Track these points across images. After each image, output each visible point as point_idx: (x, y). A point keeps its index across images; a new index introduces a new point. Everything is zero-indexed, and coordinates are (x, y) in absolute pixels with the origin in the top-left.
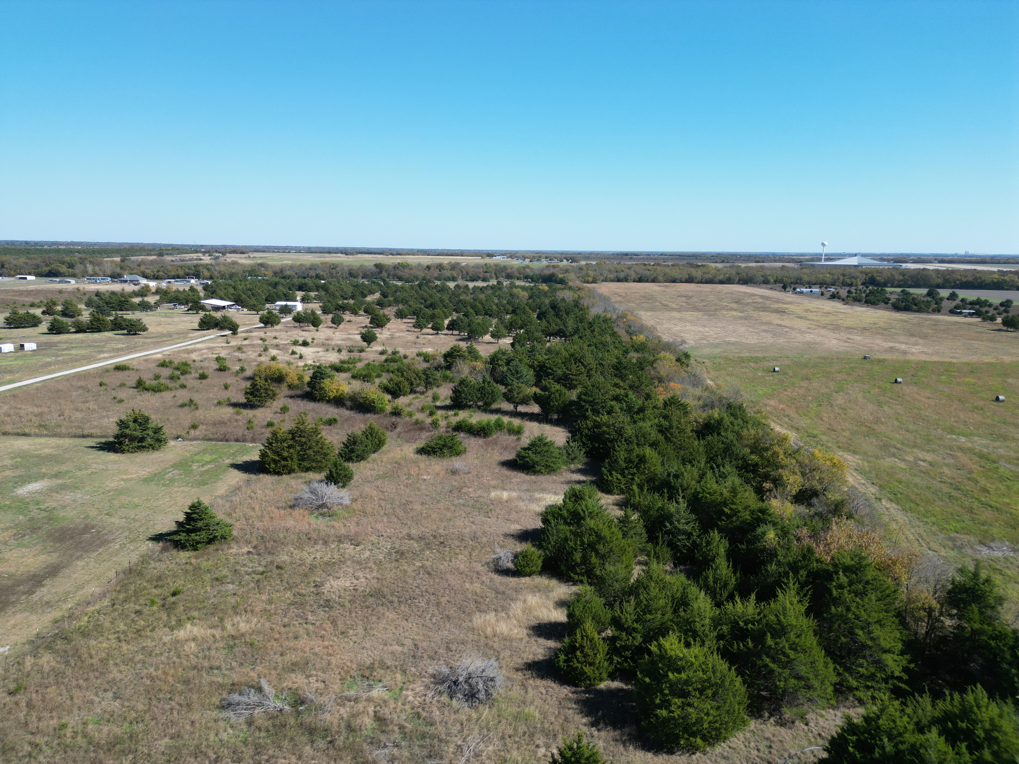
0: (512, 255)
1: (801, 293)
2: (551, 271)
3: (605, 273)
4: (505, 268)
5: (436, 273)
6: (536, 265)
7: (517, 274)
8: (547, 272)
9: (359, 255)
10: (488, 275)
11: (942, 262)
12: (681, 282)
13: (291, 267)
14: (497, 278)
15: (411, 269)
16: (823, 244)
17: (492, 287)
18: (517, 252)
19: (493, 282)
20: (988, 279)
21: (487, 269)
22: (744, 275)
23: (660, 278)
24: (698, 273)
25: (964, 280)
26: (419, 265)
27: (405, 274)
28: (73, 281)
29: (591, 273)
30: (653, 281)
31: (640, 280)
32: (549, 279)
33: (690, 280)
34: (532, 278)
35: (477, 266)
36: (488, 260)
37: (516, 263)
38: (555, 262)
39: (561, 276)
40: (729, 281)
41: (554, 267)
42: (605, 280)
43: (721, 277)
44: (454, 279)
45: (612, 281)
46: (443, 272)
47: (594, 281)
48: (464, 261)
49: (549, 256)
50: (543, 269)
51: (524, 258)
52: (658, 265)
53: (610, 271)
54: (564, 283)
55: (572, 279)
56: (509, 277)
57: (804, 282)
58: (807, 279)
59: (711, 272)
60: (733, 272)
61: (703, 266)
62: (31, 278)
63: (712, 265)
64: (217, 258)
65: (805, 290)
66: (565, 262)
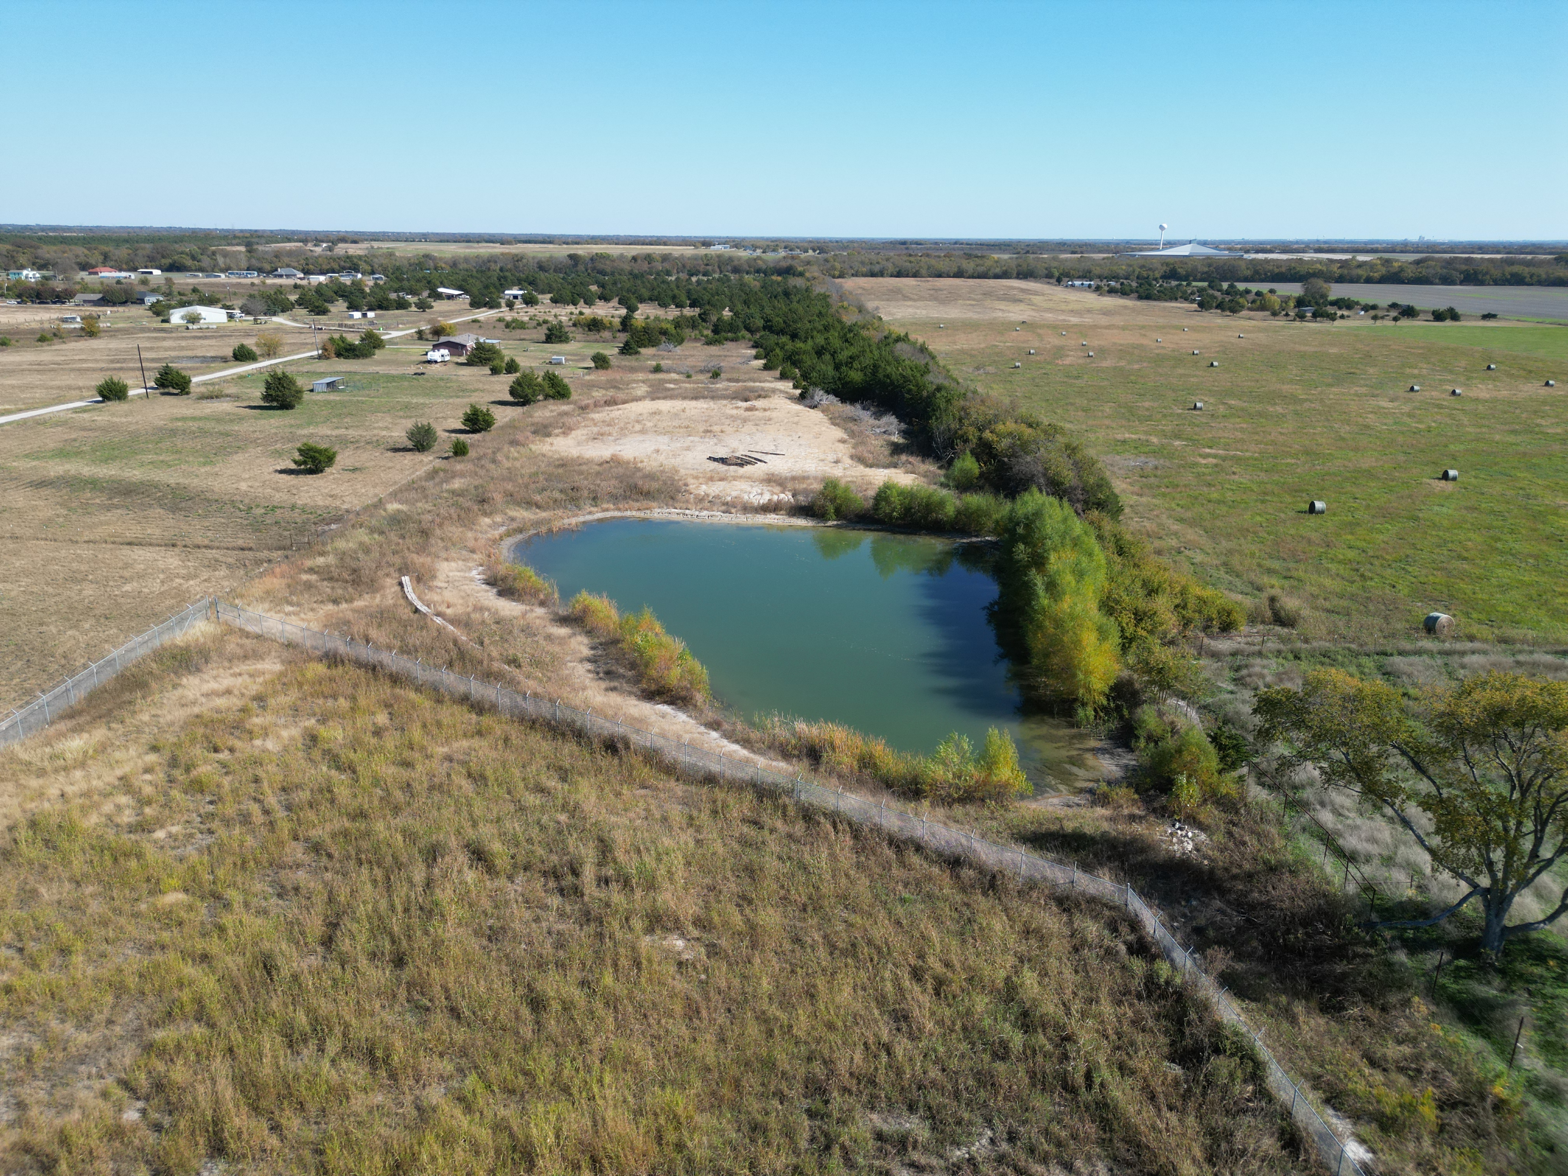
0: (737, 243)
1: (1071, 286)
2: (789, 262)
3: (857, 266)
4: (731, 259)
5: (645, 267)
6: (770, 256)
7: (746, 267)
8: (784, 264)
10: (710, 268)
13: (466, 259)
14: (721, 272)
16: (1162, 228)
17: (719, 281)
18: (744, 239)
19: (717, 275)
20: (1303, 270)
21: (707, 260)
22: (1024, 267)
23: (924, 272)
24: (969, 266)
25: (1276, 271)
26: (623, 256)
28: (223, 276)
29: (837, 265)
30: (915, 275)
31: (899, 275)
32: (788, 271)
33: (959, 274)
34: (765, 273)
35: (695, 258)
36: (703, 251)
37: (743, 254)
38: (797, 252)
39: (800, 269)
40: (1004, 275)
41: (793, 258)
42: (855, 275)
43: (998, 270)
44: (668, 273)
45: (864, 275)
46: (654, 265)
47: (841, 276)
48: (676, 251)
49: (788, 245)
50: (779, 261)
51: (754, 248)
52: (928, 255)
53: (863, 263)
54: (801, 274)
55: (814, 271)
56: (736, 270)
57: (1086, 275)
58: (1097, 271)
59: (988, 263)
60: (1013, 264)
61: (983, 257)
62: (157, 272)
63: (996, 256)
64: (330, 249)
65: (1077, 283)
66: (811, 252)
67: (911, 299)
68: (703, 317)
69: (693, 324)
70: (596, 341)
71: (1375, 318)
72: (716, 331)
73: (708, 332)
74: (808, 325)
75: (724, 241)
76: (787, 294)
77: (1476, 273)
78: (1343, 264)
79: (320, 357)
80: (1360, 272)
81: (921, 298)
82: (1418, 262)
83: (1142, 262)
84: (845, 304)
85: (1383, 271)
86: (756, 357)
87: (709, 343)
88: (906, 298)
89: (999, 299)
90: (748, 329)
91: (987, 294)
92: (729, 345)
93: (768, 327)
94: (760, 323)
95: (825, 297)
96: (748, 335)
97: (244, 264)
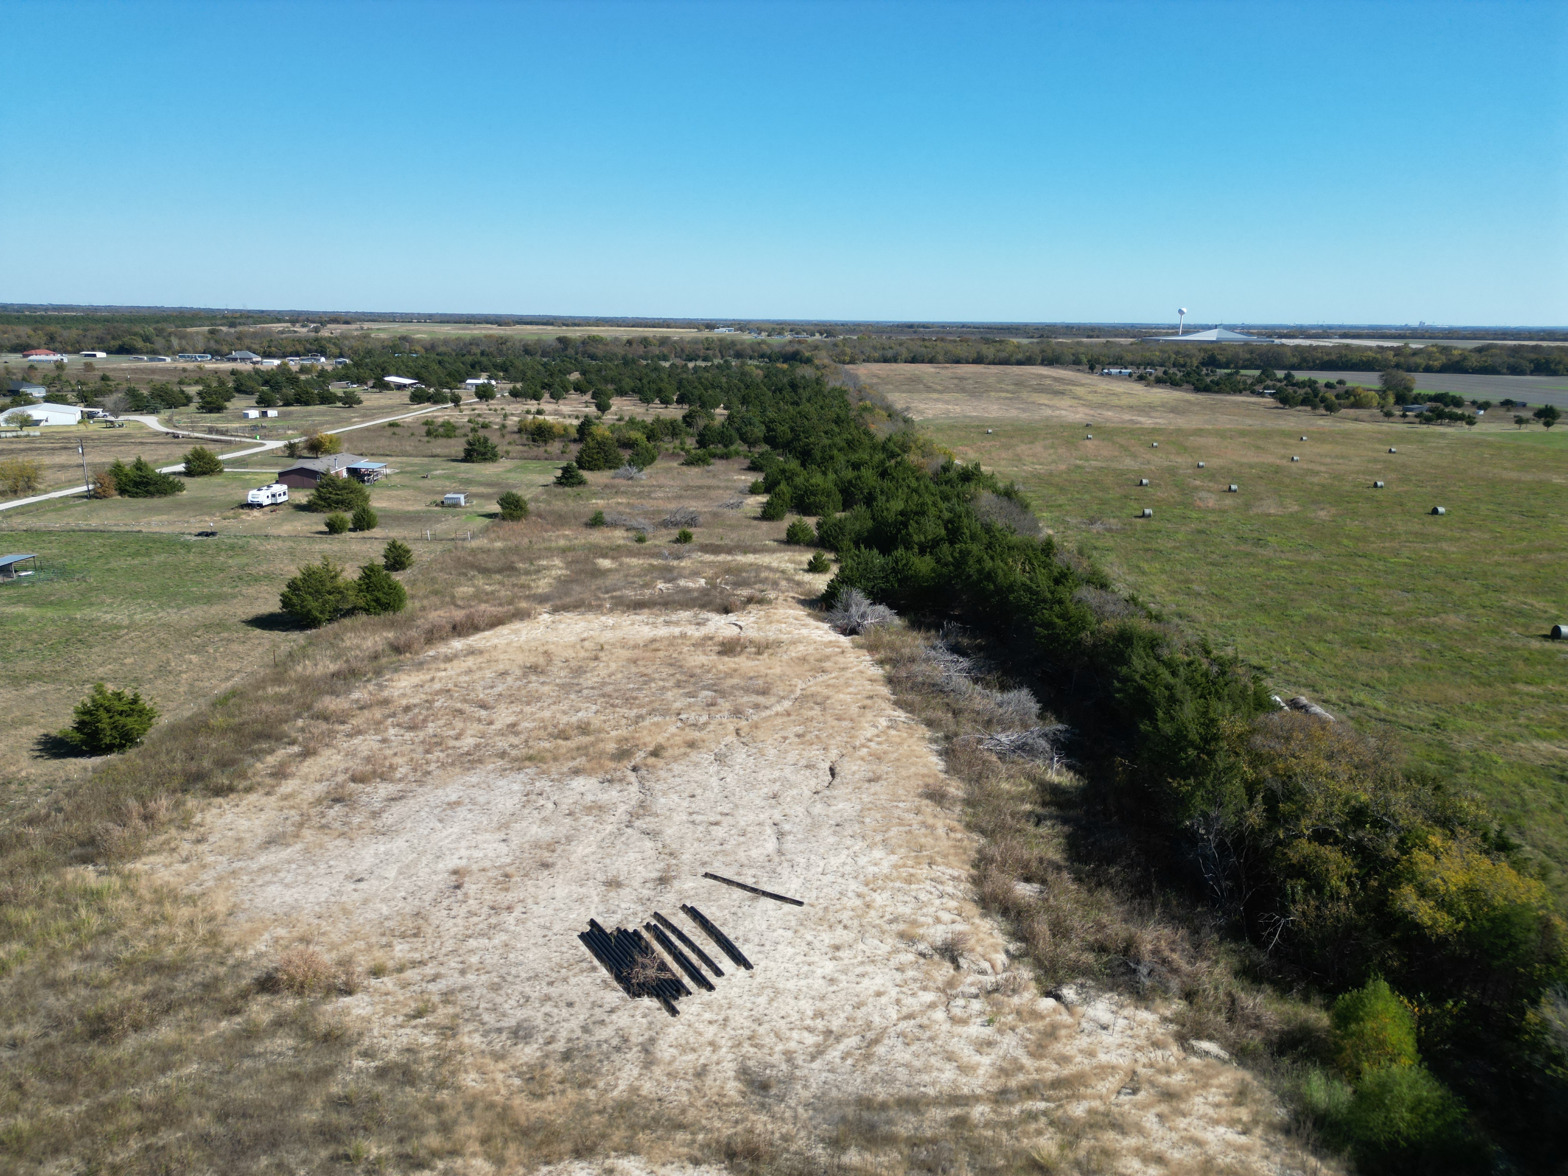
0: (742, 326)
1: (1109, 374)
2: (796, 347)
3: (868, 350)
4: (733, 343)
5: (641, 350)
6: (776, 340)
7: (749, 352)
8: (790, 349)
9: (518, 327)
10: (710, 352)
11: (1344, 336)
12: (968, 362)
13: (446, 342)
14: (722, 357)
15: (606, 344)
16: (1181, 312)
17: (718, 367)
18: (749, 322)
19: (717, 361)
20: (1355, 357)
21: (708, 344)
22: (1049, 353)
23: (940, 357)
24: (989, 351)
25: (1326, 358)
26: (616, 339)
27: (600, 351)
28: (168, 359)
29: (848, 350)
30: (931, 361)
31: (913, 360)
32: (793, 357)
33: (979, 360)
34: (770, 358)
35: (695, 341)
36: (706, 333)
37: (747, 337)
38: (803, 336)
39: (807, 354)
40: (1029, 361)
41: (799, 342)
42: (867, 360)
43: (1020, 356)
44: (665, 358)
45: (877, 361)
46: (650, 348)
47: (852, 362)
48: (675, 334)
49: (795, 328)
50: (785, 345)
51: (759, 331)
52: (942, 340)
53: (874, 348)
54: (808, 361)
55: (822, 358)
56: (739, 355)
57: (1118, 362)
58: (1129, 357)
59: (1010, 349)
60: (1037, 349)
61: (1001, 342)
62: (101, 355)
63: (1015, 340)
64: (316, 330)
65: (1114, 371)
66: (818, 336)
67: (935, 391)
68: (688, 420)
69: (672, 429)
70: (537, 458)
71: (1520, 421)
72: (702, 443)
73: (691, 443)
74: (826, 442)
75: (728, 324)
76: (794, 386)
77: (1548, 362)
78: (1397, 351)
79: (89, 496)
80: (1418, 360)
81: (946, 390)
82: (1479, 350)
83: (1175, 348)
84: (868, 403)
85: (1443, 359)
86: (754, 490)
87: (689, 463)
88: (929, 389)
89: (1035, 390)
90: (744, 439)
91: (1020, 384)
92: (718, 465)
93: (771, 440)
94: (759, 431)
95: (841, 394)
96: (744, 448)
97: (200, 346)
